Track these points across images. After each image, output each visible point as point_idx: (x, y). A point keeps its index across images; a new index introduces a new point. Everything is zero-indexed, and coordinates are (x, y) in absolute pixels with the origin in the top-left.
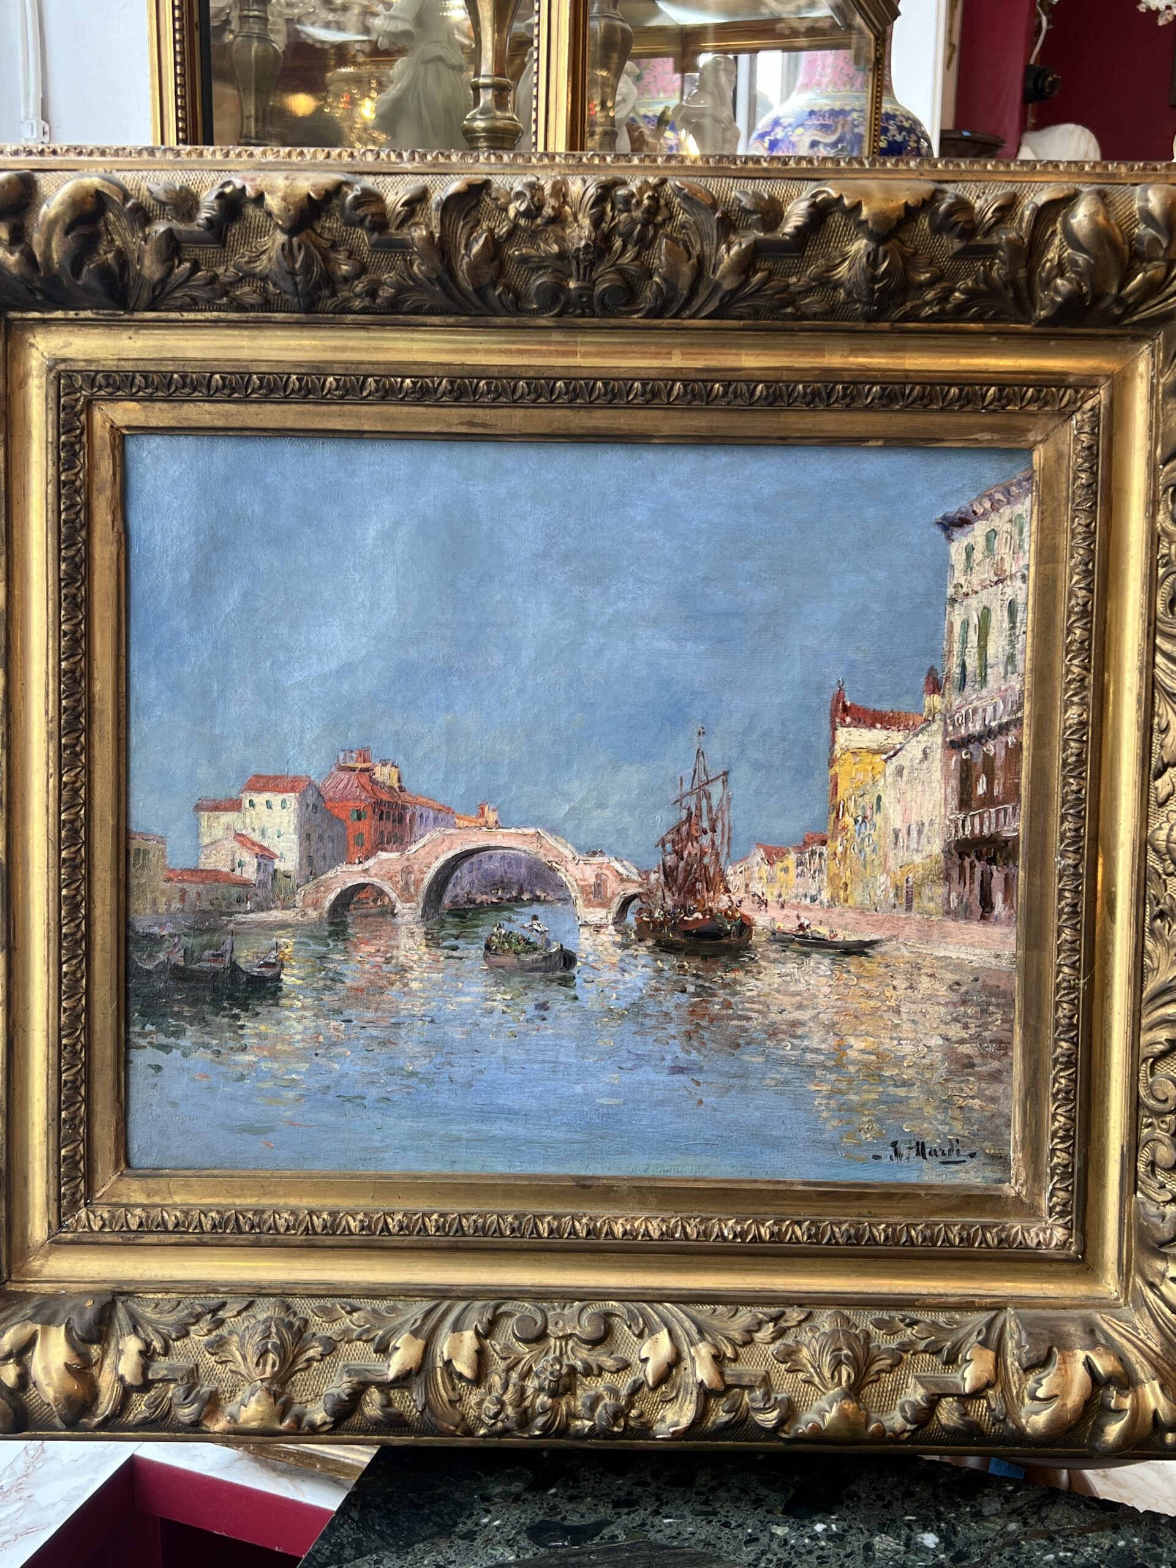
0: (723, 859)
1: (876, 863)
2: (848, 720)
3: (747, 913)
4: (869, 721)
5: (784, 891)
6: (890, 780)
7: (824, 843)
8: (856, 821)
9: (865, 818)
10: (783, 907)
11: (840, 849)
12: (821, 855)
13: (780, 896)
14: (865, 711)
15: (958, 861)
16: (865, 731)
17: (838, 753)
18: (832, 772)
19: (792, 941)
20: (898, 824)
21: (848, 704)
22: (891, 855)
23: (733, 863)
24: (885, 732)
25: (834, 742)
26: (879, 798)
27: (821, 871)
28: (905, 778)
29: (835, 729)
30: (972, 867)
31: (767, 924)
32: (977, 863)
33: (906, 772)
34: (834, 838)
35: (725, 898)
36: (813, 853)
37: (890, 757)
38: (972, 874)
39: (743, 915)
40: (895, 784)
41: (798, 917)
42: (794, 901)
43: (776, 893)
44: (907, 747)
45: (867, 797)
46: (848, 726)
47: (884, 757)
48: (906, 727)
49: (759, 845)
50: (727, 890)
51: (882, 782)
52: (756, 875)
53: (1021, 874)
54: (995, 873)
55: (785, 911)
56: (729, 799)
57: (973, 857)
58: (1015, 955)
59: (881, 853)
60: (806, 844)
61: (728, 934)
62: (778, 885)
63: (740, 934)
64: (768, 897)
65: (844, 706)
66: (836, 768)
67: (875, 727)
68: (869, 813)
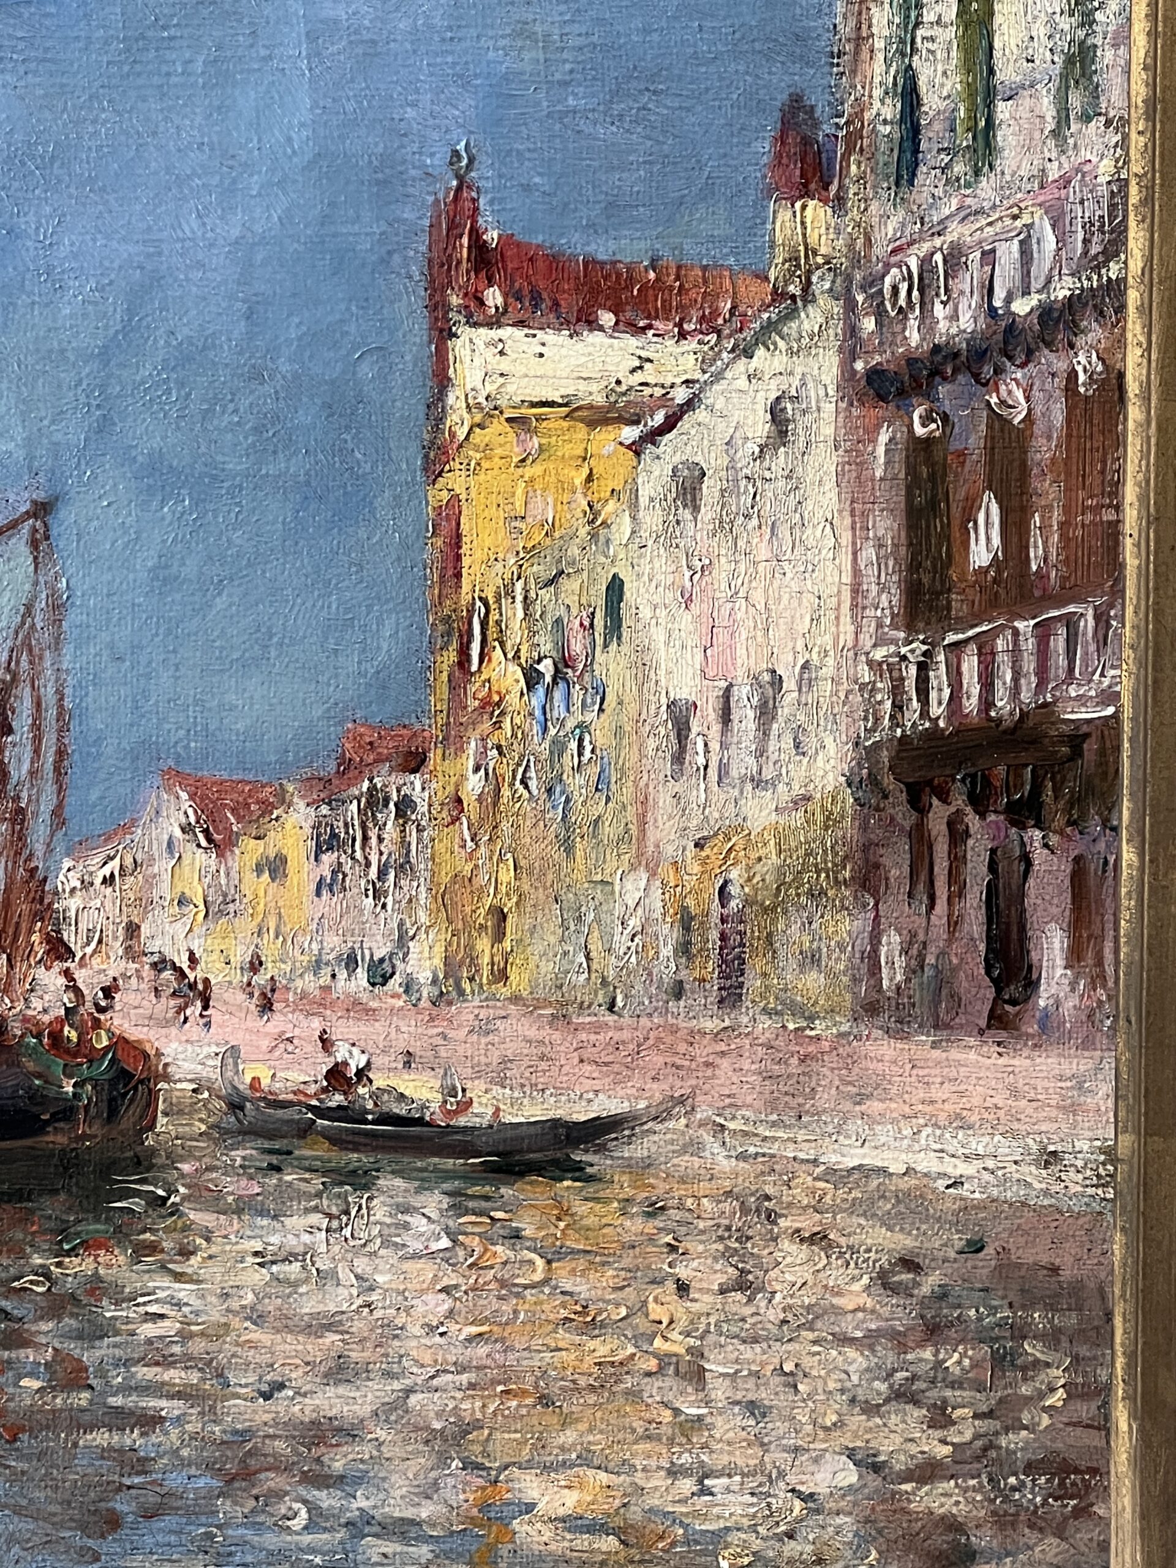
0: (39, 832)
1: (608, 831)
2: (494, 297)
3: (134, 1034)
4: (570, 303)
5: (270, 949)
6: (652, 520)
7: (414, 762)
8: (532, 678)
9: (564, 662)
10: (266, 1006)
11: (474, 783)
12: (405, 806)
13: (256, 964)
14: (556, 263)
15: (905, 817)
16: (556, 341)
17: (458, 420)
18: (438, 495)
19: (305, 1130)
20: (685, 688)
21: (492, 236)
22: (664, 799)
23: (79, 848)
24: (632, 342)
25: (442, 381)
26: (616, 588)
27: (404, 867)
28: (707, 513)
29: (444, 334)
30: (958, 835)
31: (210, 1072)
32: (972, 820)
33: (710, 490)
34: (452, 741)
35: (51, 979)
36: (374, 801)
37: (653, 436)
38: (957, 861)
39: (120, 1042)
40: (669, 535)
41: (326, 1043)
42: (309, 983)
43: (241, 954)
44: (714, 396)
45: (570, 586)
46: (494, 323)
47: (630, 433)
48: (708, 324)
49: (175, 776)
50: (59, 950)
51: (622, 528)
52: (164, 889)
53: (1128, 855)
54: (1039, 855)
55: (279, 1022)
56: (57, 608)
57: (959, 801)
58: (1110, 1154)
59: (627, 793)
60: (348, 769)
61: (66, 1112)
62: (246, 926)
63: (113, 1113)
64: (211, 969)
65: (478, 245)
66: (455, 480)
67: (593, 325)
68: (577, 646)
